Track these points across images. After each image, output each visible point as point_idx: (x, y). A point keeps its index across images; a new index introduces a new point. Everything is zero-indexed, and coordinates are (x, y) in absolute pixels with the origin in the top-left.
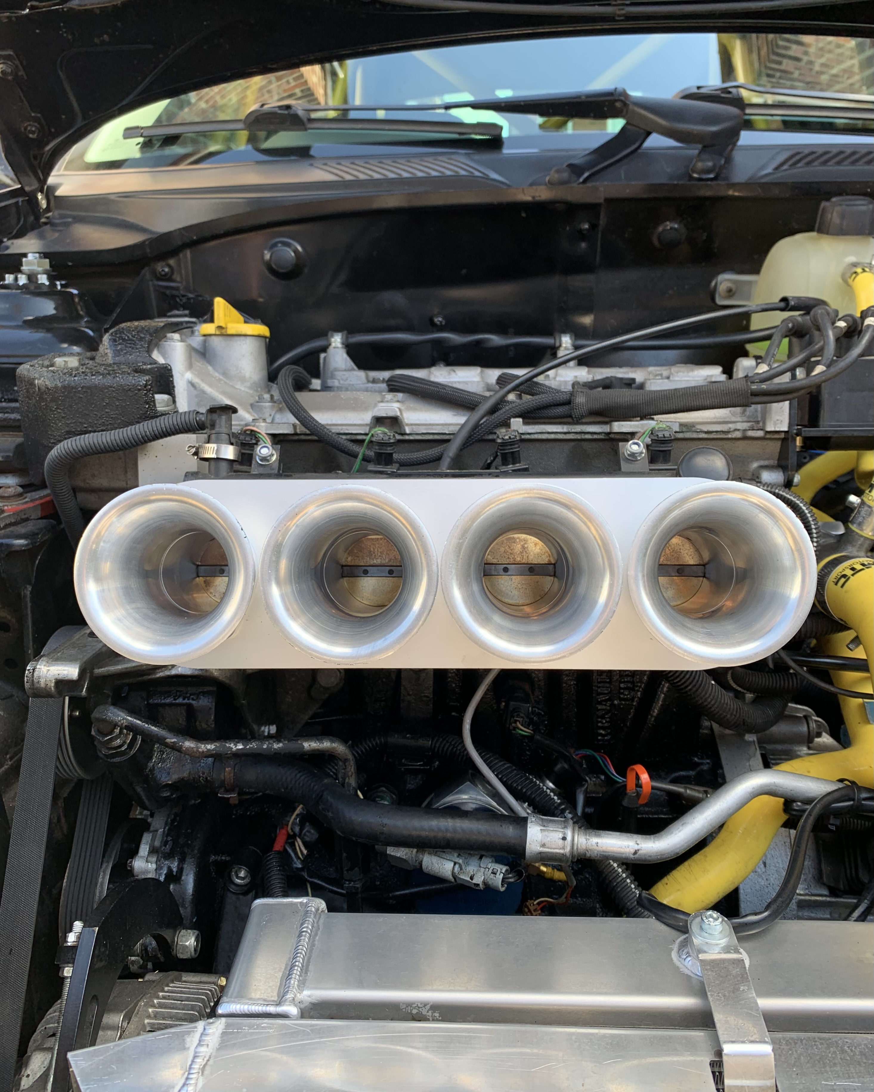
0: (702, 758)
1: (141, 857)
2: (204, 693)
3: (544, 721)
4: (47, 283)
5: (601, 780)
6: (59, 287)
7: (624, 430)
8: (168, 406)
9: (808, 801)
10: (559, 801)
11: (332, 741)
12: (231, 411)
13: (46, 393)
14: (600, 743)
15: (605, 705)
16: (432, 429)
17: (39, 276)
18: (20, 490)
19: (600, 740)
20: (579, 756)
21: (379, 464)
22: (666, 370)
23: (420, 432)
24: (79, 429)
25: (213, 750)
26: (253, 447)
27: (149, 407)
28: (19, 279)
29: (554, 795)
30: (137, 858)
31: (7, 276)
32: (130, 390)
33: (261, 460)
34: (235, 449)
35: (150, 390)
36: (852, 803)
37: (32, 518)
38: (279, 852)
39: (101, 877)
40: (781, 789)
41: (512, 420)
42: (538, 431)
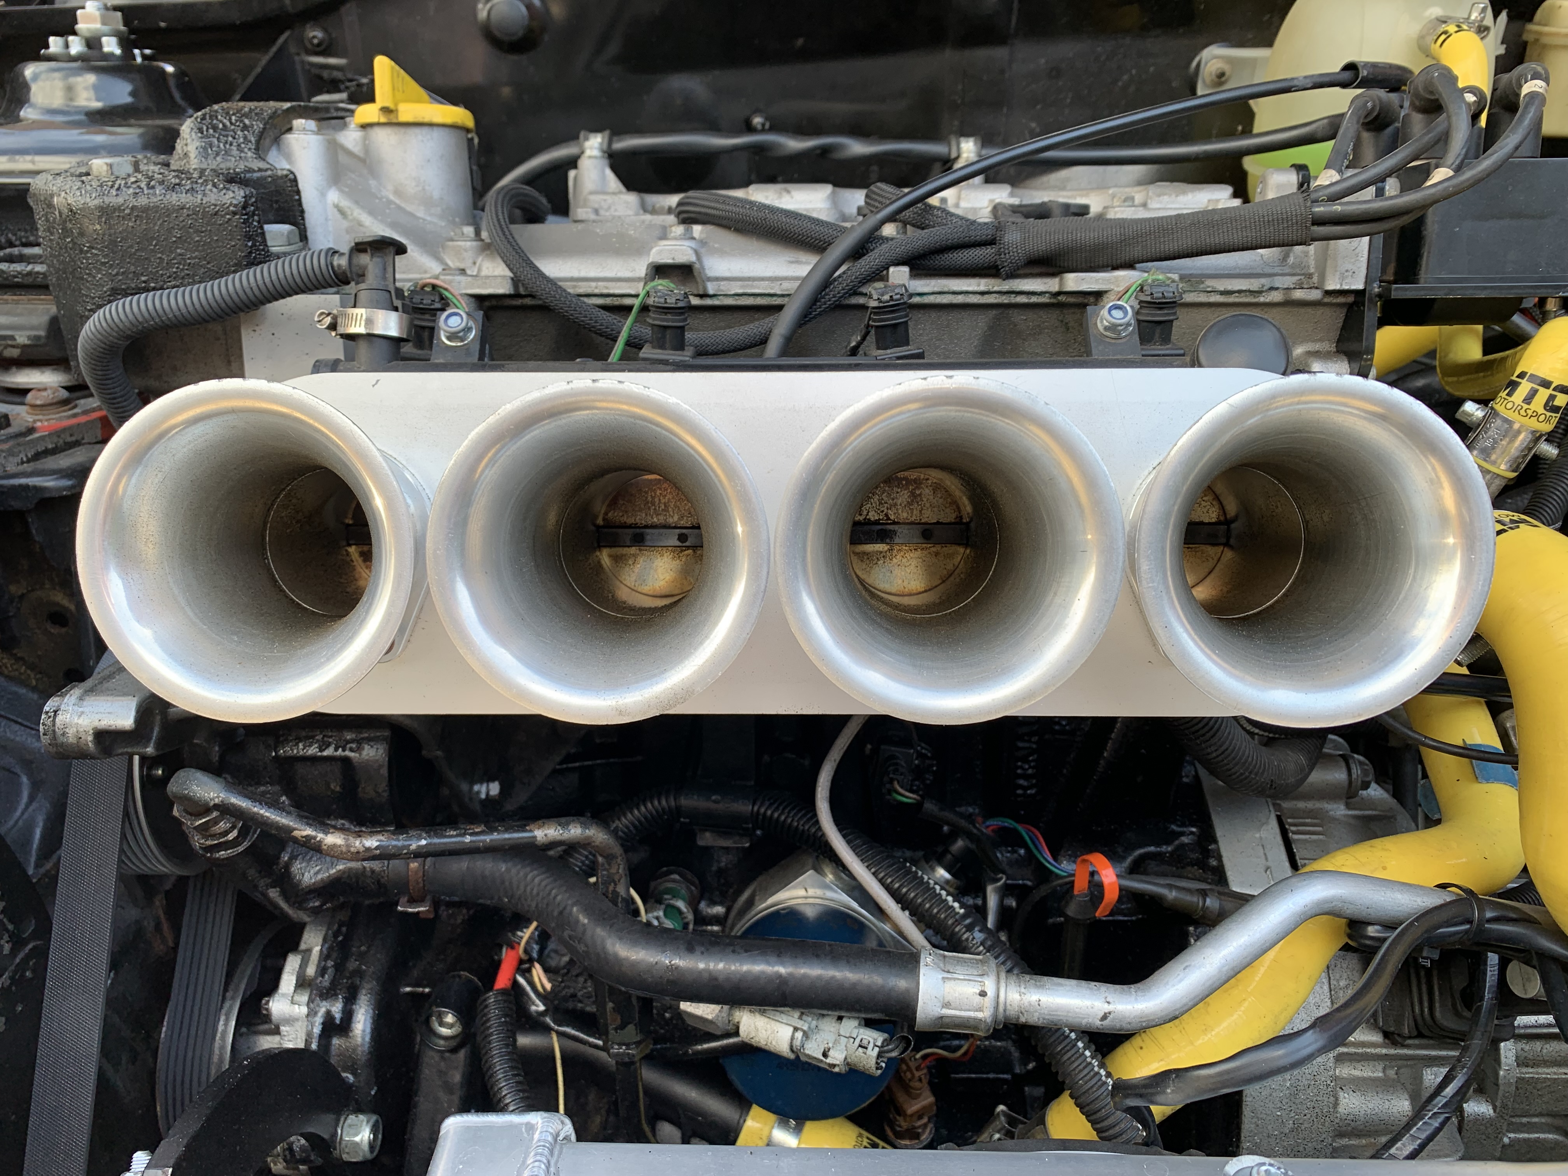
0: (1183, 825)
1: (284, 995)
2: (369, 740)
3: (932, 766)
4: (118, 51)
5: (1020, 855)
6: (139, 60)
7: (1084, 287)
8: (289, 245)
9: (1390, 925)
10: (962, 911)
11: (584, 826)
12: (392, 250)
13: (70, 220)
14: (1019, 799)
15: (1029, 741)
16: (752, 287)
17: (104, 40)
18: (64, 394)
19: (1020, 795)
20: (991, 828)
21: (662, 347)
22: (1140, 192)
23: (733, 292)
24: (133, 285)
25: (377, 848)
26: (435, 315)
27: (254, 245)
28: (70, 44)
29: (954, 901)
30: (277, 997)
31: (52, 40)
32: (216, 214)
33: (449, 338)
34: (401, 318)
35: (254, 214)
36: (1468, 926)
37: (84, 441)
38: (504, 992)
39: (221, 1023)
40: (1351, 906)
41: (892, 269)
42: (936, 289)
